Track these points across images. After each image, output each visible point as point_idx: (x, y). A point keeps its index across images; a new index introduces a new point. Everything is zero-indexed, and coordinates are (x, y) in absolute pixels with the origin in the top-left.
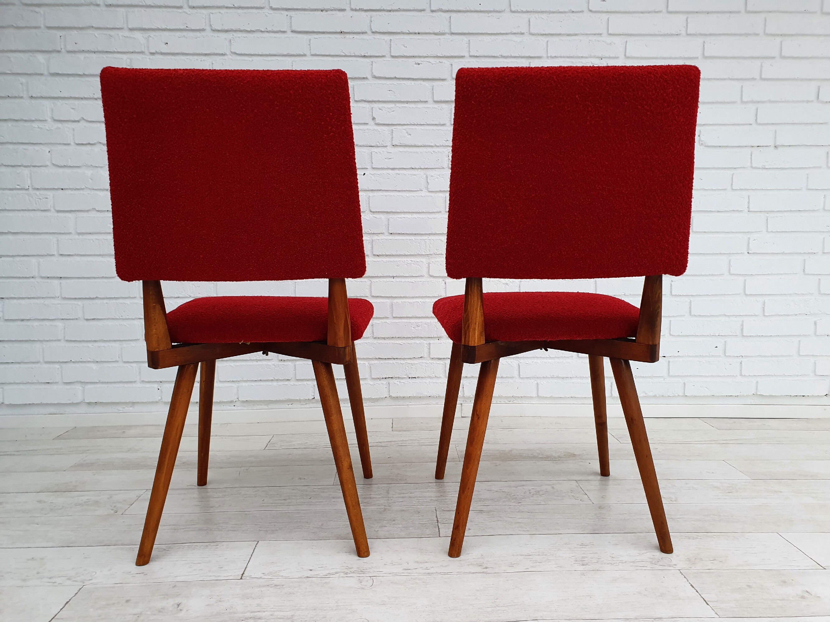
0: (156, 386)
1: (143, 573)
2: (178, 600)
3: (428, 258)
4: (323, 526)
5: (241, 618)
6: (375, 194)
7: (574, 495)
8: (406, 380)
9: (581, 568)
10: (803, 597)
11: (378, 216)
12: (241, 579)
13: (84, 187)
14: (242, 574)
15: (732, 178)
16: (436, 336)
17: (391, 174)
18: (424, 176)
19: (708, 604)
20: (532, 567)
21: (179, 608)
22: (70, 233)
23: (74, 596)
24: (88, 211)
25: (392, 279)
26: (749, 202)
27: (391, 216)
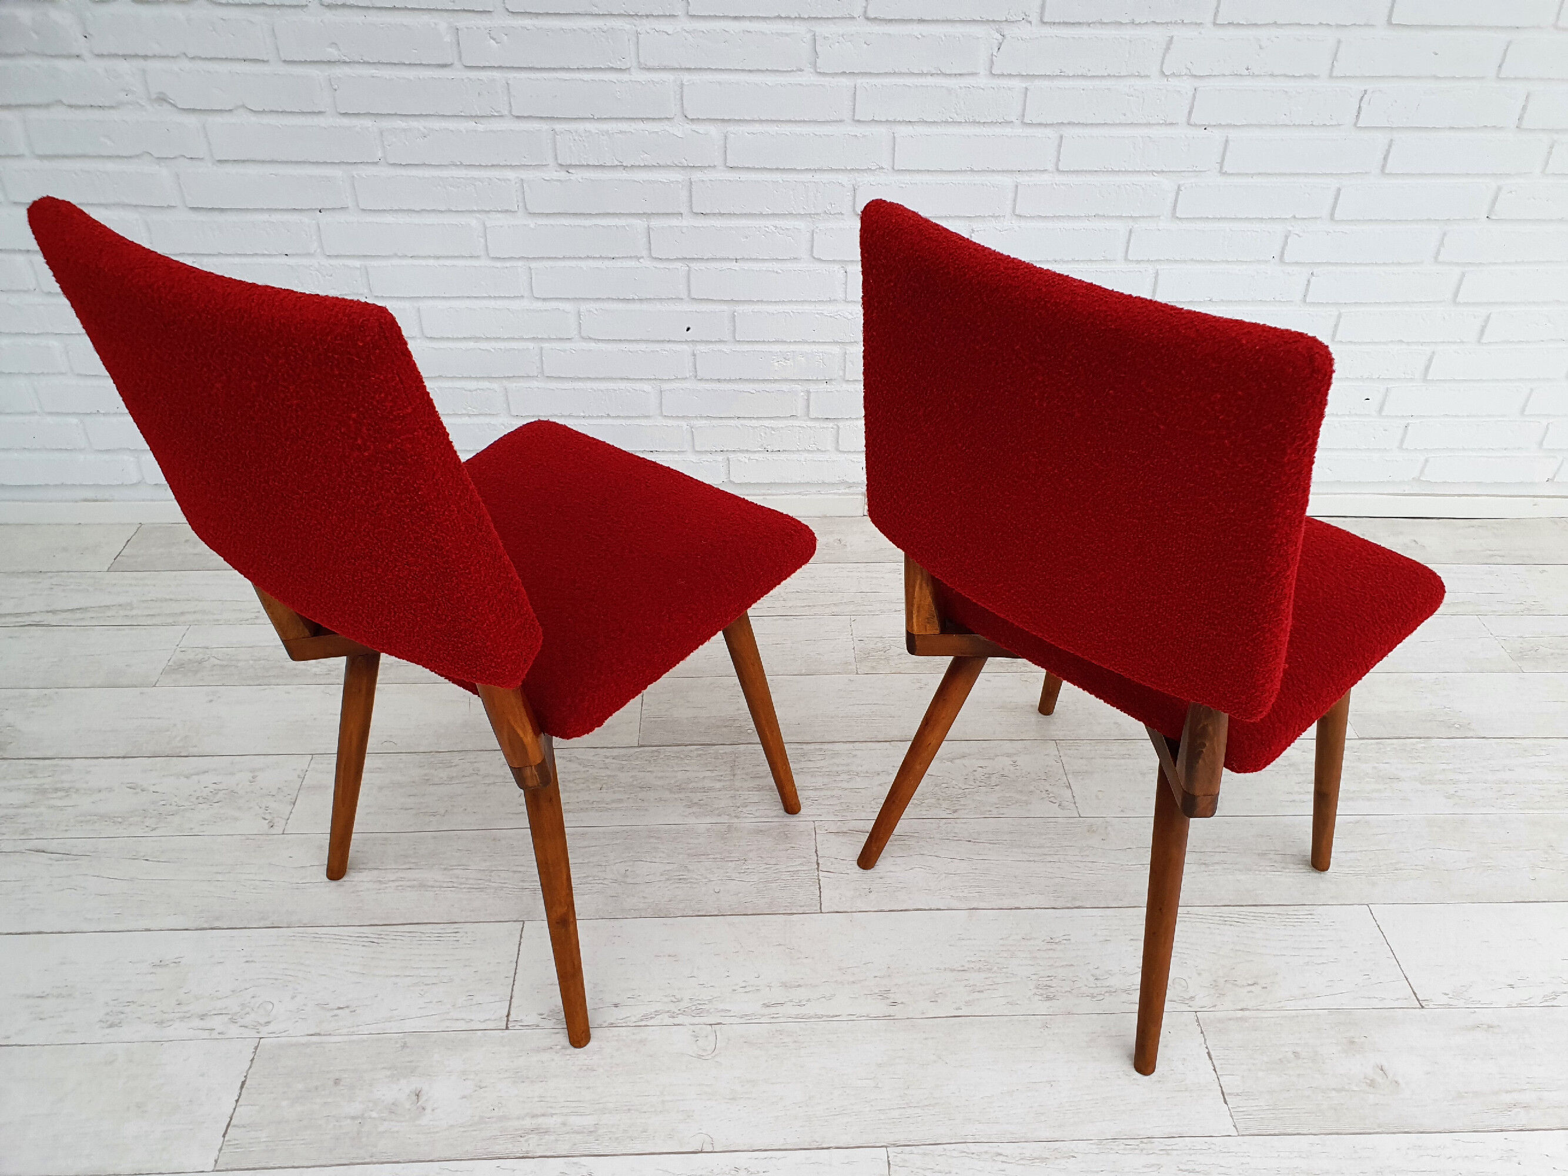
1: (347, 1007)
2: (415, 1083)
3: (810, 220)
4: (627, 876)
5: (516, 1130)
7: (1049, 788)
9: (1043, 1007)
10: (1372, 1084)
11: (701, 128)
12: (507, 1028)
13: (24, 50)
14: (508, 1016)
15: (1506, 50)
17: (732, 32)
19: (1226, 1102)
20: (968, 1003)
21: (419, 1103)
22: (19, 156)
23: (250, 1067)
24: (47, 106)
26: (1524, 108)
27: (732, 128)
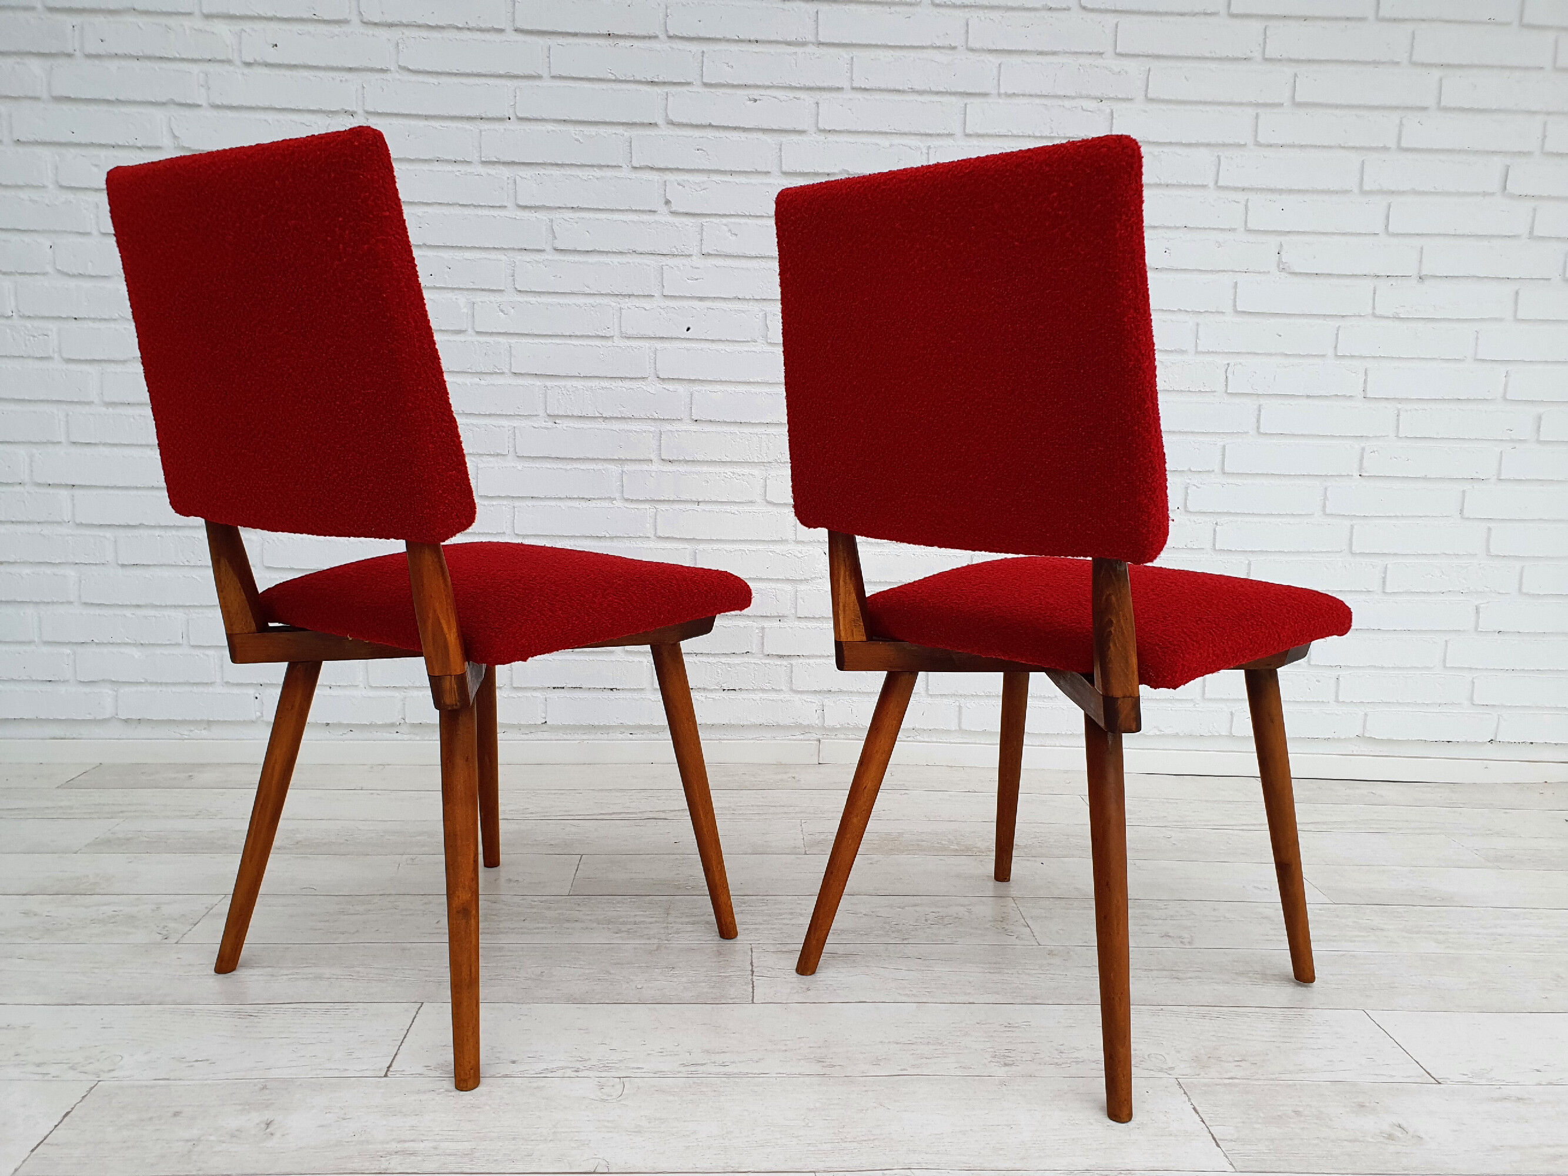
0: (252, 692)
1: (207, 1060)
2: (268, 1115)
3: (763, 468)
4: (543, 976)
5: (378, 1152)
6: (667, 345)
7: (1007, 927)
8: (718, 694)
9: (1001, 1072)
10: (1390, 1137)
11: (670, 386)
12: (386, 1076)
13: (117, 315)
14: (389, 1067)
15: (1337, 334)
16: (776, 614)
17: (698, 309)
18: (761, 314)
19: (1218, 1145)
20: (913, 1066)
21: (268, 1130)
22: (90, 403)
23: (81, 1101)
24: (124, 362)
25: (695, 506)
26: (1365, 381)
27: (696, 387)
